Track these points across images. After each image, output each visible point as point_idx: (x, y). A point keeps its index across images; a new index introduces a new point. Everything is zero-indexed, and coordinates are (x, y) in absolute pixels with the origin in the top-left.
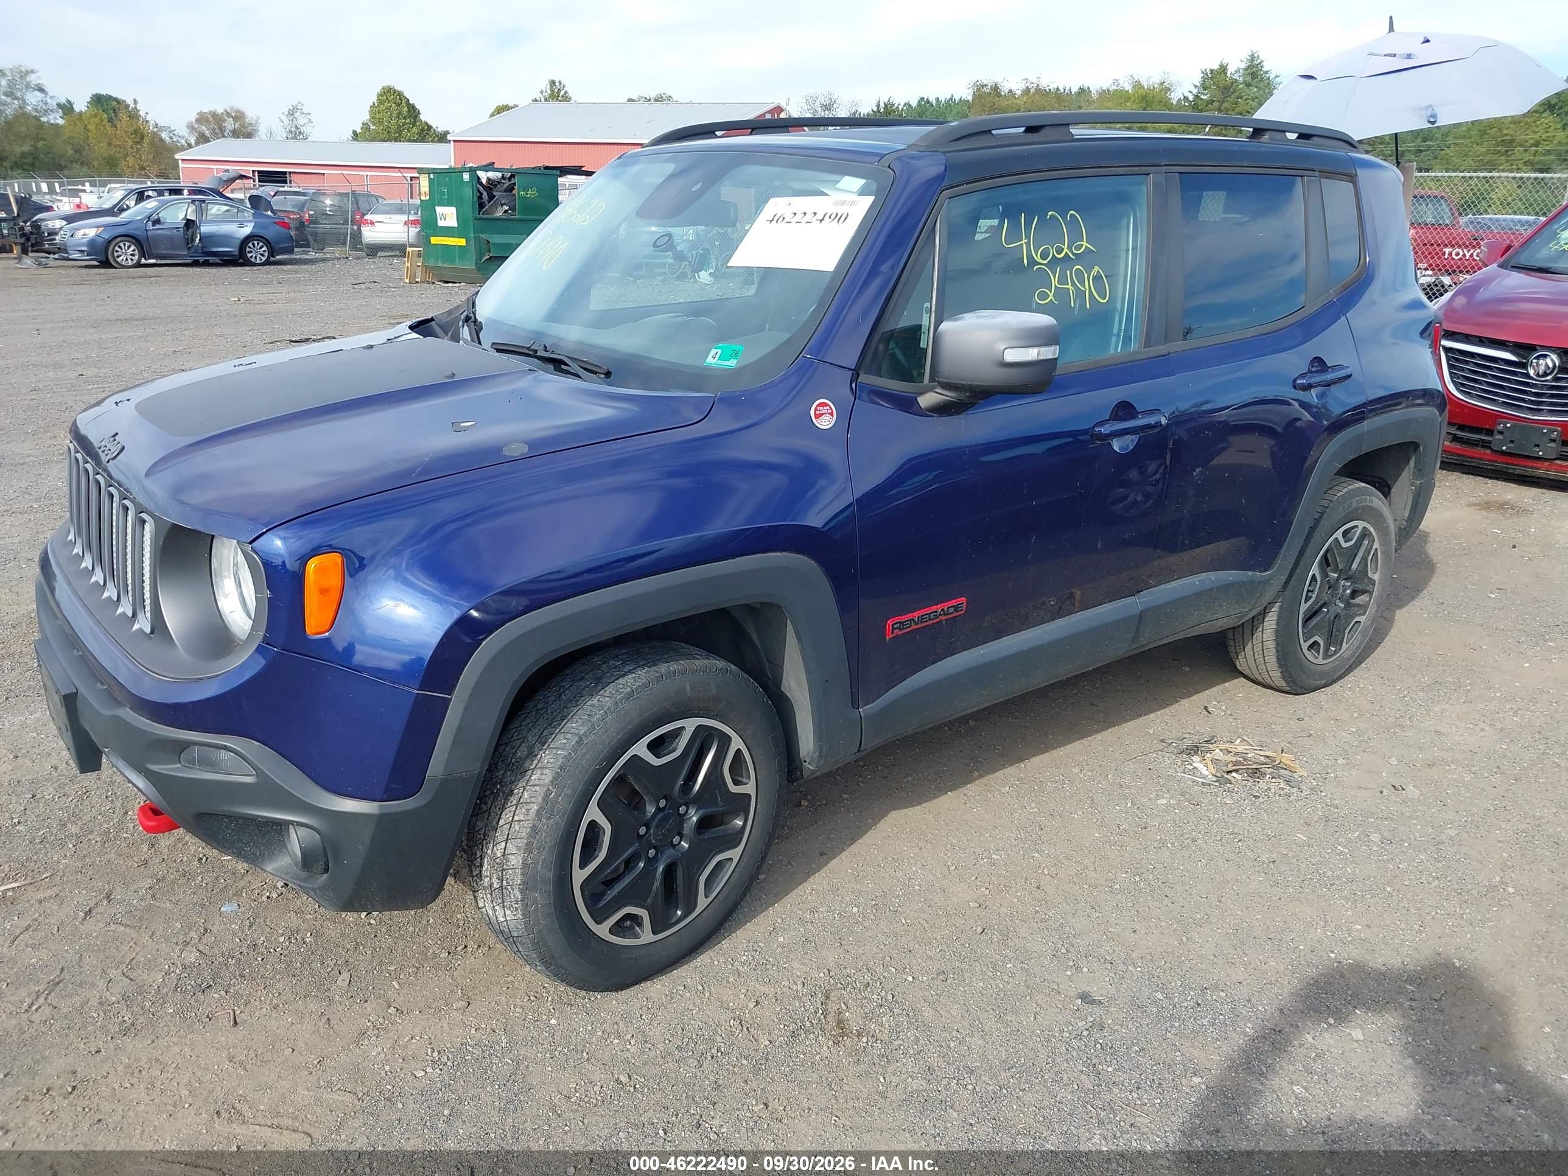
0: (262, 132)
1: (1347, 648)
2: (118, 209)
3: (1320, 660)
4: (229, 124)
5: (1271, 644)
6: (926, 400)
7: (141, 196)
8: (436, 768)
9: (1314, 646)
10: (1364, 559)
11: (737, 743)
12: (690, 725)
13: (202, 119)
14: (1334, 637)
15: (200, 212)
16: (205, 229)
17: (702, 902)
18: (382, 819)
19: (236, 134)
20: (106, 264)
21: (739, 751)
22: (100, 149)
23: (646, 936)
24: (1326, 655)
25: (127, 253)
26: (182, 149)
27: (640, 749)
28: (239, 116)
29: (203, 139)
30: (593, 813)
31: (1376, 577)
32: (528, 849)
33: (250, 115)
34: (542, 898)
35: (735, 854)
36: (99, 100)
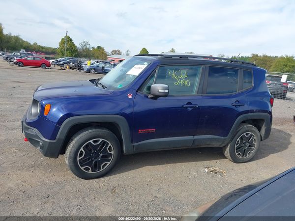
0: (122, 54)
1: (248, 156)
2: (94, 64)
3: (241, 157)
4: (117, 52)
5: (228, 152)
6: (150, 96)
7: (97, 62)
8: (58, 137)
9: (239, 154)
10: (252, 140)
11: (110, 145)
12: (101, 140)
13: (113, 51)
14: (244, 153)
15: (105, 65)
16: (105, 68)
17: (102, 169)
18: (50, 142)
19: (118, 54)
20: (89, 72)
21: (110, 146)
22: (97, 54)
23: (90, 172)
24: (243, 156)
25: (93, 71)
26: (109, 55)
27: (91, 141)
28: (119, 51)
29: (113, 54)
30: (82, 149)
31: (255, 144)
32: (70, 152)
33: (121, 51)
34: (71, 160)
35: (109, 163)
36: (98, 47)
